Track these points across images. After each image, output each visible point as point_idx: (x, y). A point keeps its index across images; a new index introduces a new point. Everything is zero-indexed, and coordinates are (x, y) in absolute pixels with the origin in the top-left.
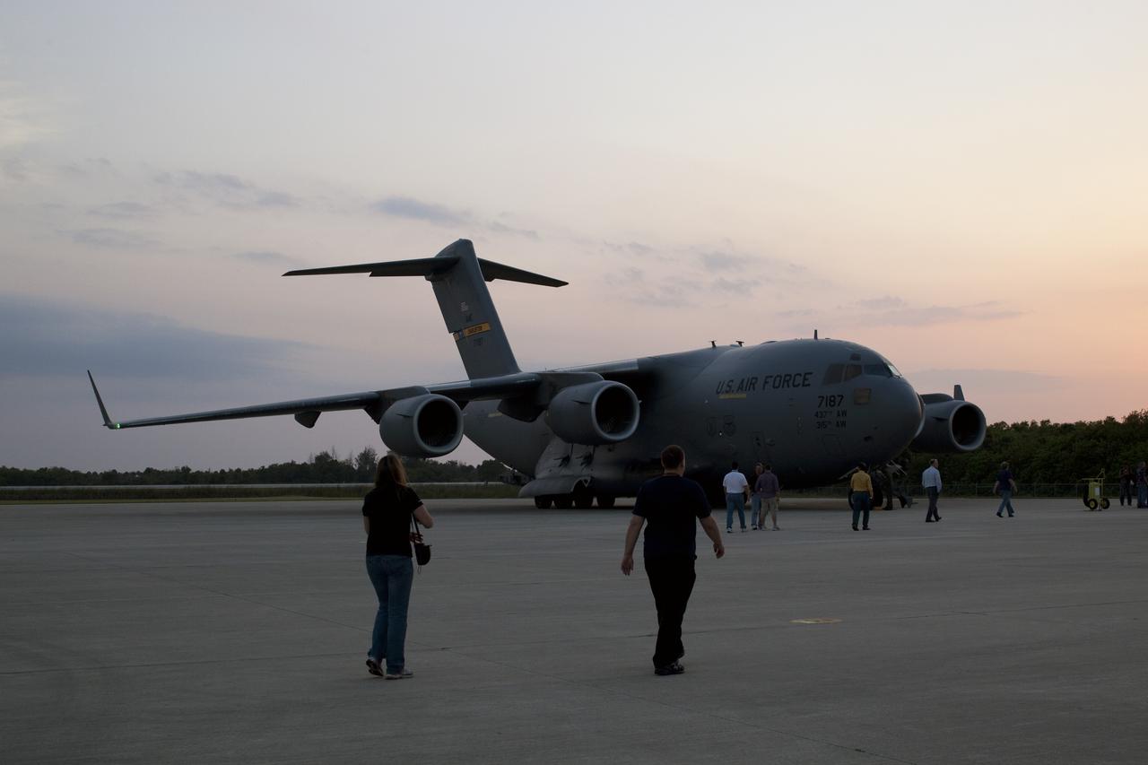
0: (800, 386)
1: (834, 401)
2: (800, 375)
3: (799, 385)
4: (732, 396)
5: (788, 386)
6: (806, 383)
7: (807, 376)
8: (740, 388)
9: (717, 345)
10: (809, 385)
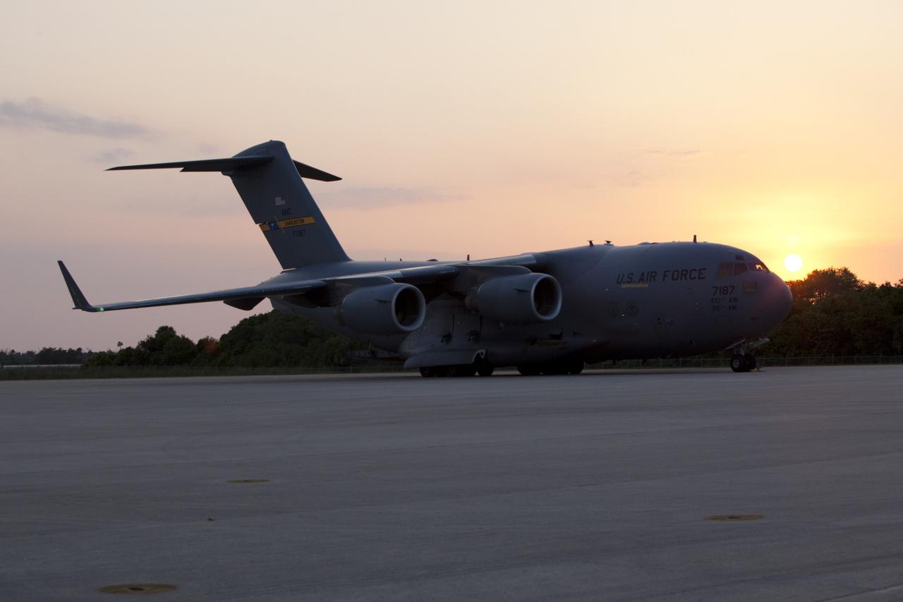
0: (697, 279)
1: (727, 290)
2: (696, 270)
3: (695, 278)
4: (633, 286)
5: (686, 279)
6: (701, 276)
7: (701, 272)
8: (641, 280)
9: (594, 243)
10: (703, 278)
